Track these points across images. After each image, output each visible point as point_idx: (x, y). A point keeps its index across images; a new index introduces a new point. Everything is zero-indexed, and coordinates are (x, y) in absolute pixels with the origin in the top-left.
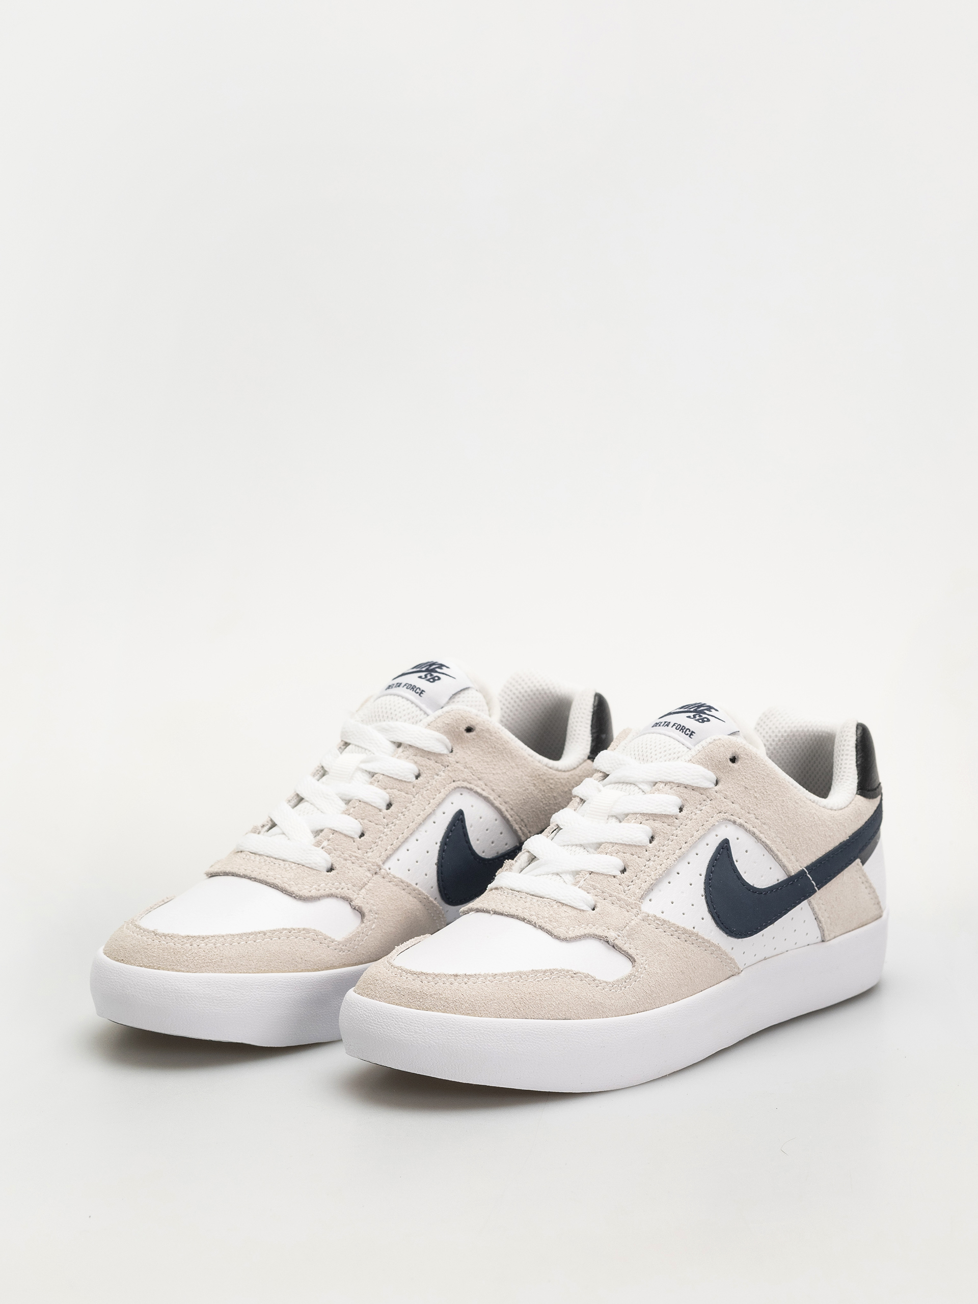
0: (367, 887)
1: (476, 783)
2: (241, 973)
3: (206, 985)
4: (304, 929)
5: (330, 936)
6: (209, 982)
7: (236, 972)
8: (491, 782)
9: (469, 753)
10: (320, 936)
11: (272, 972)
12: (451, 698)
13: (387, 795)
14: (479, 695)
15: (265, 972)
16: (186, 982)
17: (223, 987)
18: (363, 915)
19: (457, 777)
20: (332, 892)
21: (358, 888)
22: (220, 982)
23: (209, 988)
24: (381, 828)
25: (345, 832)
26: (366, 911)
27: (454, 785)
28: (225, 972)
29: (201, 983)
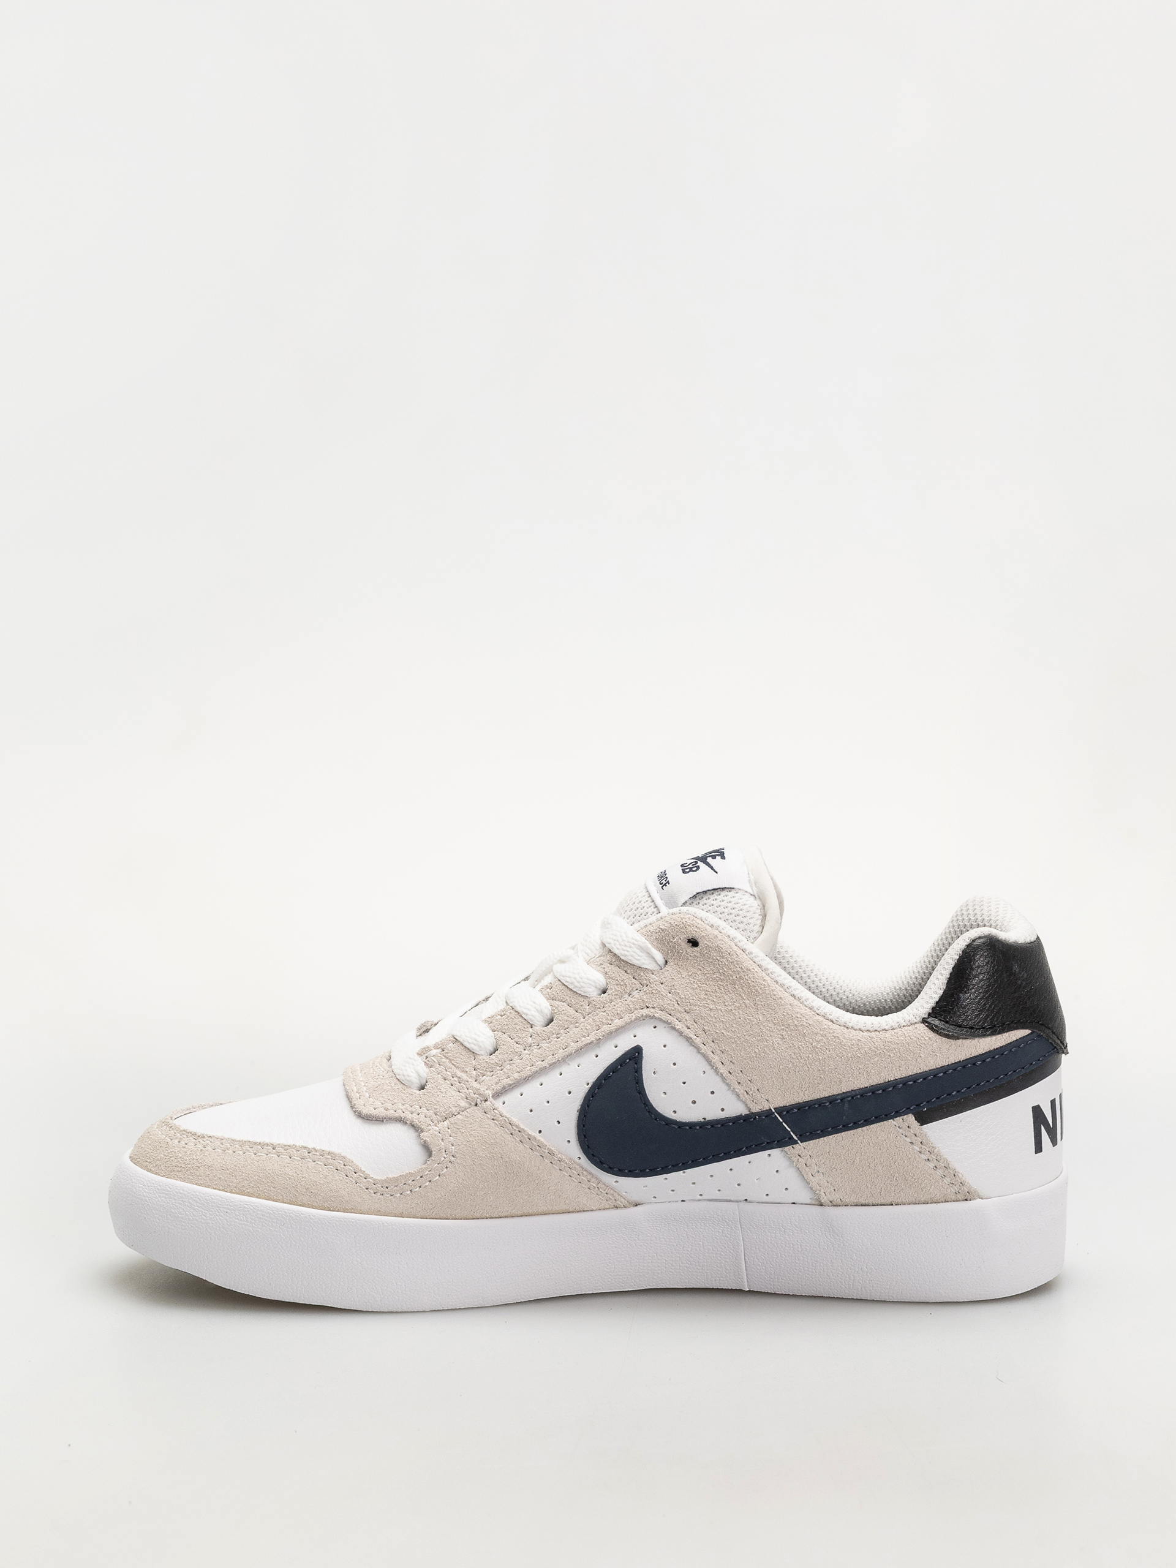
0: (452, 1120)
1: (678, 1015)
2: (215, 1189)
3: (163, 1193)
4: (329, 1153)
5: (363, 1169)
6: (168, 1191)
7: (208, 1187)
8: (702, 1018)
9: (685, 974)
10: (348, 1167)
11: (257, 1197)
12: (694, 897)
13: (550, 1008)
14: (755, 904)
15: (248, 1195)
16: (145, 1186)
17: (182, 1201)
18: (429, 1153)
19: (652, 1003)
20: (403, 1115)
21: (440, 1119)
22: (181, 1193)
23: (166, 1198)
24: (520, 1048)
25: (466, 1044)
26: (434, 1149)
27: (645, 1012)
28: (196, 1184)
29: (158, 1189)
